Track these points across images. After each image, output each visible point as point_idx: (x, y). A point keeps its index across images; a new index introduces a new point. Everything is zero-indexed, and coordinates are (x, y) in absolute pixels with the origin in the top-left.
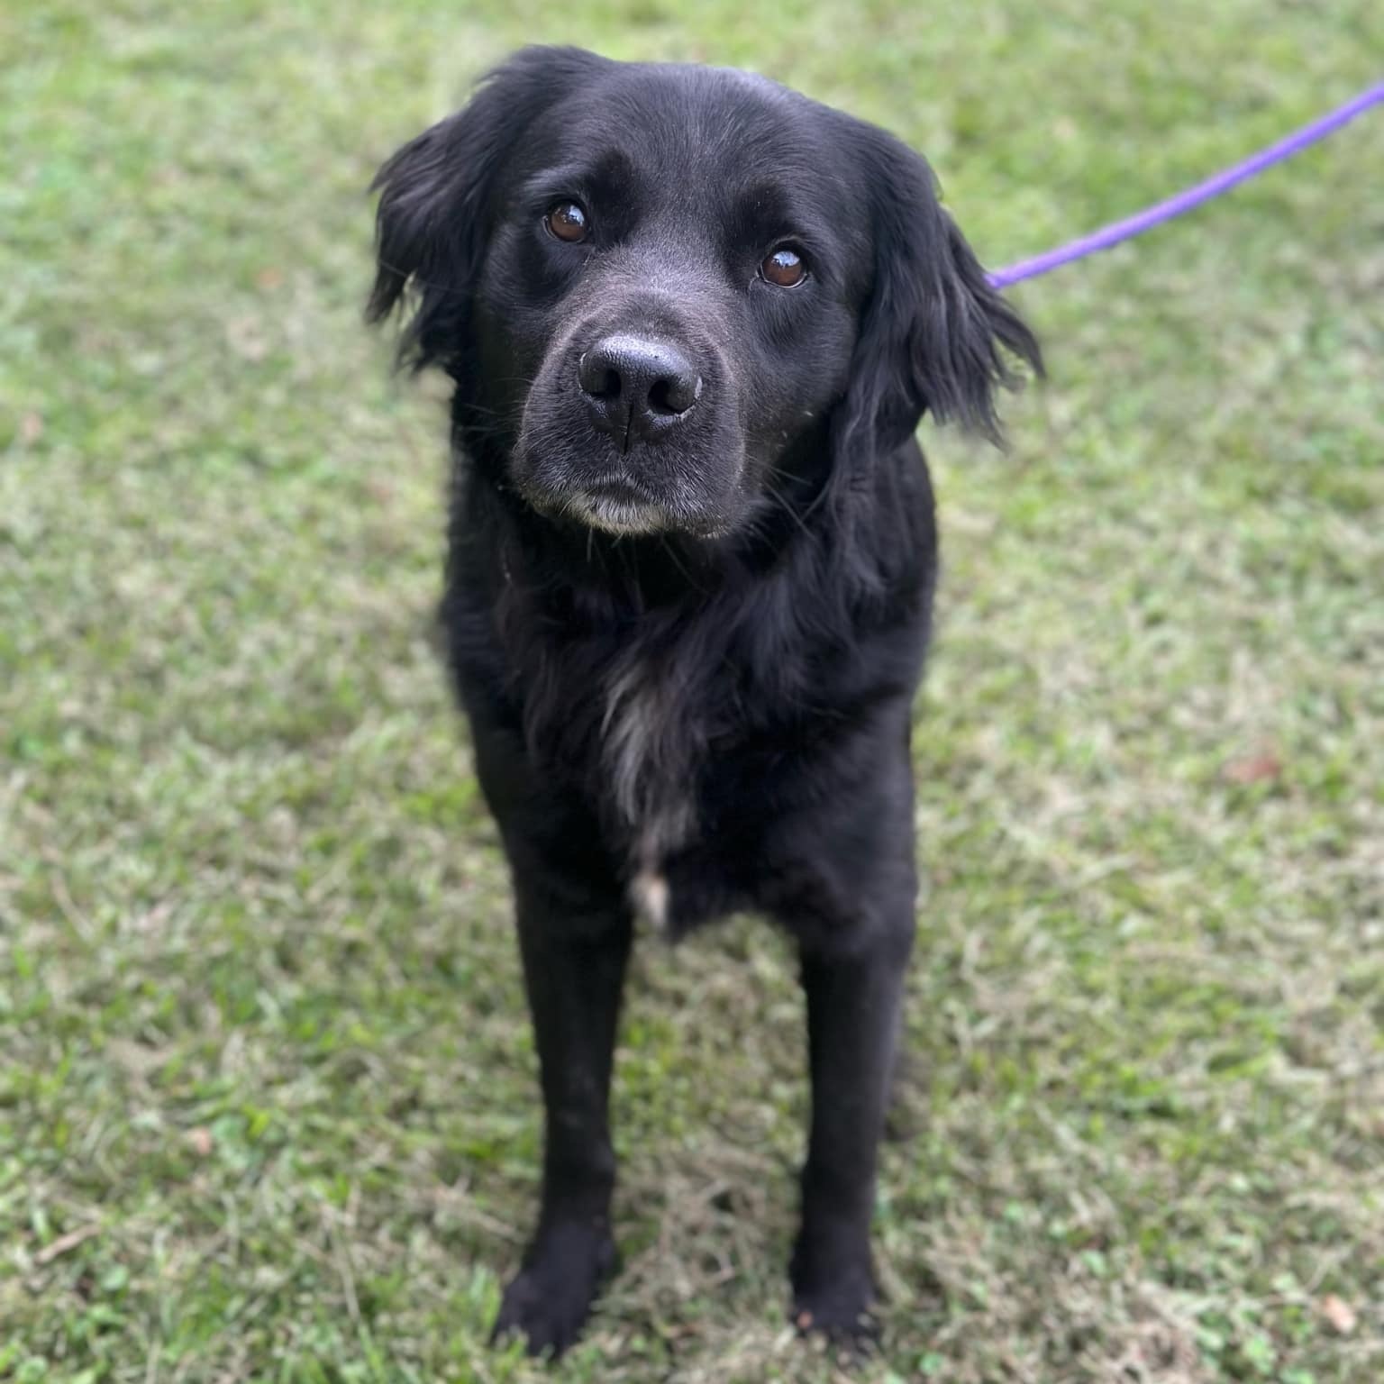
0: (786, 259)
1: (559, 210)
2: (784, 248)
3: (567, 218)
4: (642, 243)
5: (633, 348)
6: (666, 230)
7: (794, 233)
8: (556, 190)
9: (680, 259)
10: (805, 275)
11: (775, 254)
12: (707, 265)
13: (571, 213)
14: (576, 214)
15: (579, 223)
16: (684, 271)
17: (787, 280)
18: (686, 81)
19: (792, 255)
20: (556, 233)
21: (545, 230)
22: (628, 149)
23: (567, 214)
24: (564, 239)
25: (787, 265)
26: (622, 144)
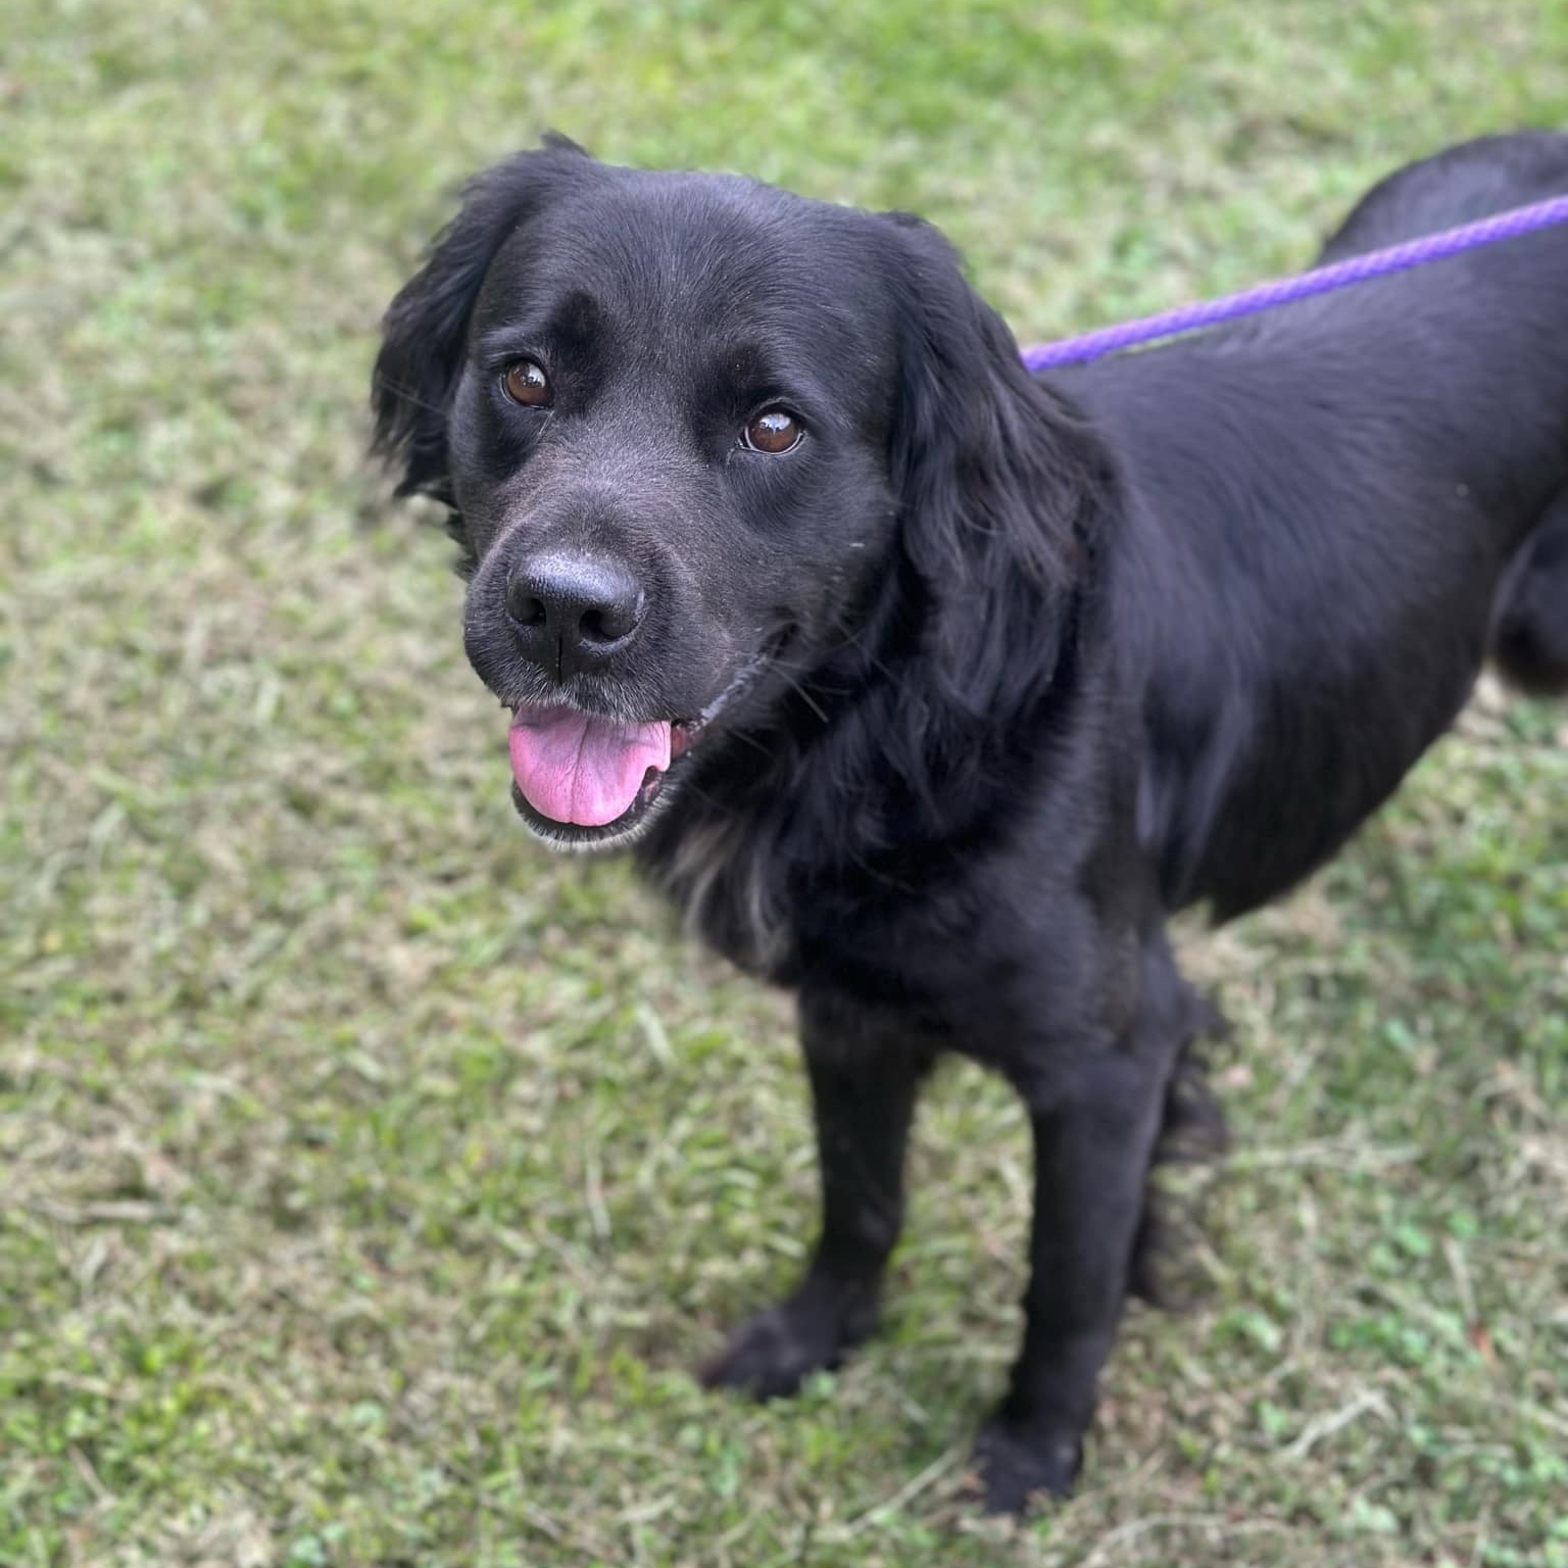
0: (777, 423)
1: (518, 370)
2: (773, 410)
3: (526, 381)
4: (600, 414)
5: (557, 574)
6: (631, 394)
7: (781, 395)
8: (511, 349)
9: (642, 433)
10: (800, 435)
11: (761, 418)
12: (672, 439)
13: (530, 375)
14: (536, 375)
15: (540, 383)
16: (645, 449)
17: (778, 445)
18: (661, 200)
19: (781, 416)
20: (514, 397)
21: (501, 389)
22: (596, 292)
23: (526, 376)
24: (523, 403)
25: (778, 429)
26: (589, 285)
